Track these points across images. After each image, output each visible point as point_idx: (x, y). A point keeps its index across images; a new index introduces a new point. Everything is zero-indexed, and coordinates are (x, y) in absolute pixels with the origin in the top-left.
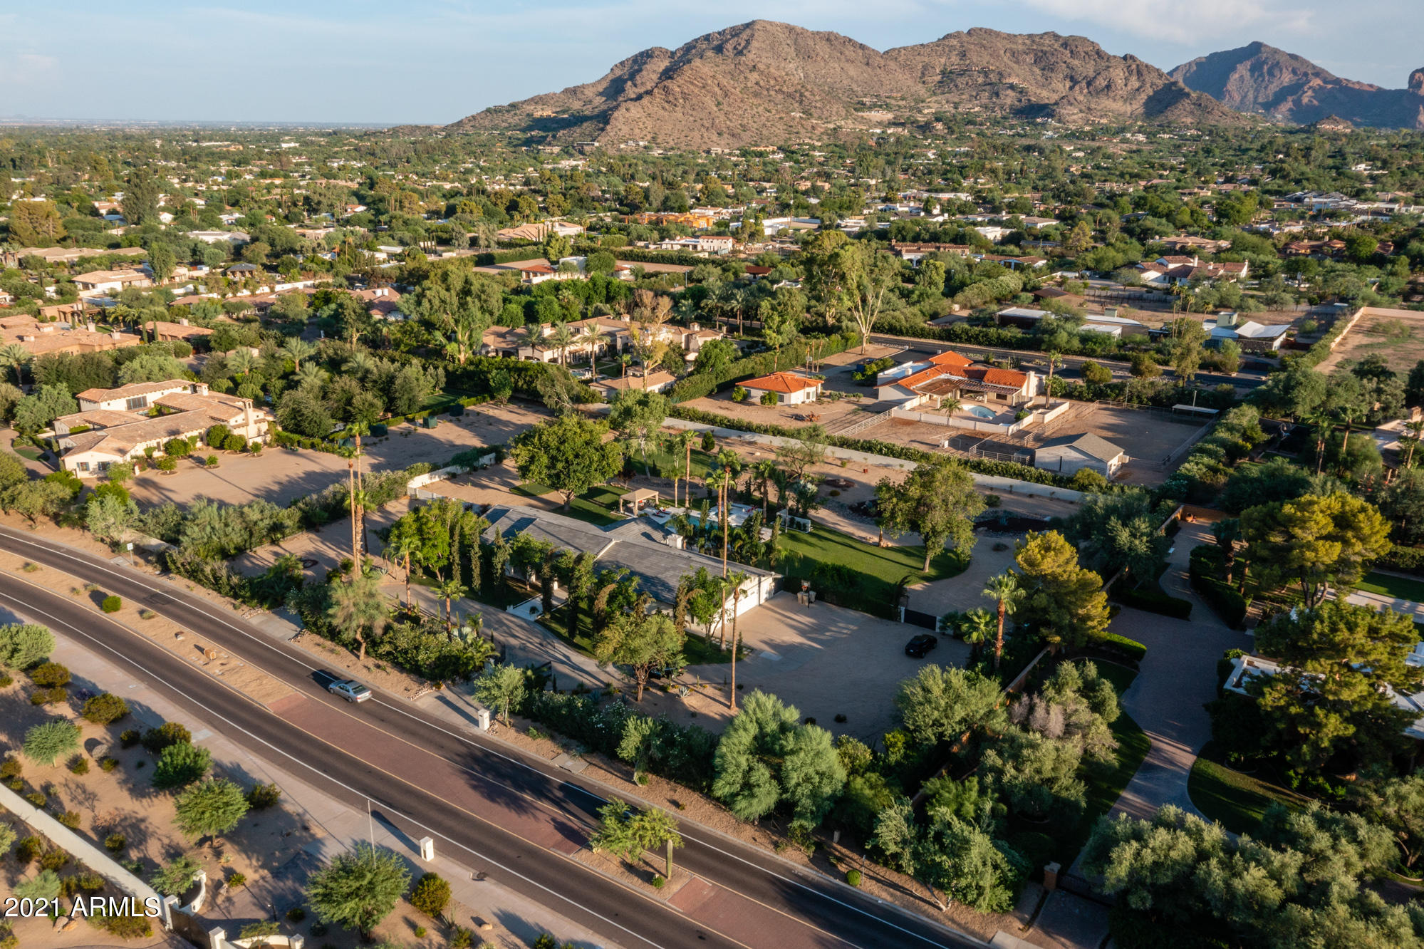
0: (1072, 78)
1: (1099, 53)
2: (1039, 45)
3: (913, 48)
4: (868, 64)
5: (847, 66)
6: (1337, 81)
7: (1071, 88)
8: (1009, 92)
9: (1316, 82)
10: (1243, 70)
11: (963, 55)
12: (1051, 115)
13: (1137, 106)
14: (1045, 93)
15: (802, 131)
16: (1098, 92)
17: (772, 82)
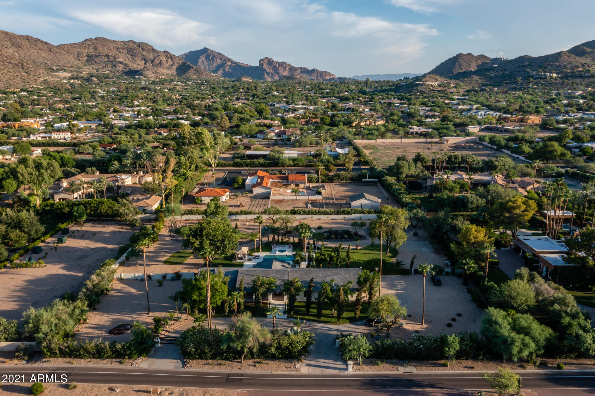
0: (145, 60)
1: (153, 49)
2: (128, 45)
3: (71, 44)
4: (50, 51)
5: (40, 52)
6: (236, 63)
7: (145, 64)
8: (120, 65)
9: (229, 63)
10: (202, 58)
11: (95, 48)
12: (141, 74)
13: (173, 71)
14: (135, 66)
15: (31, 82)
16: (156, 66)
17: (5, 58)
